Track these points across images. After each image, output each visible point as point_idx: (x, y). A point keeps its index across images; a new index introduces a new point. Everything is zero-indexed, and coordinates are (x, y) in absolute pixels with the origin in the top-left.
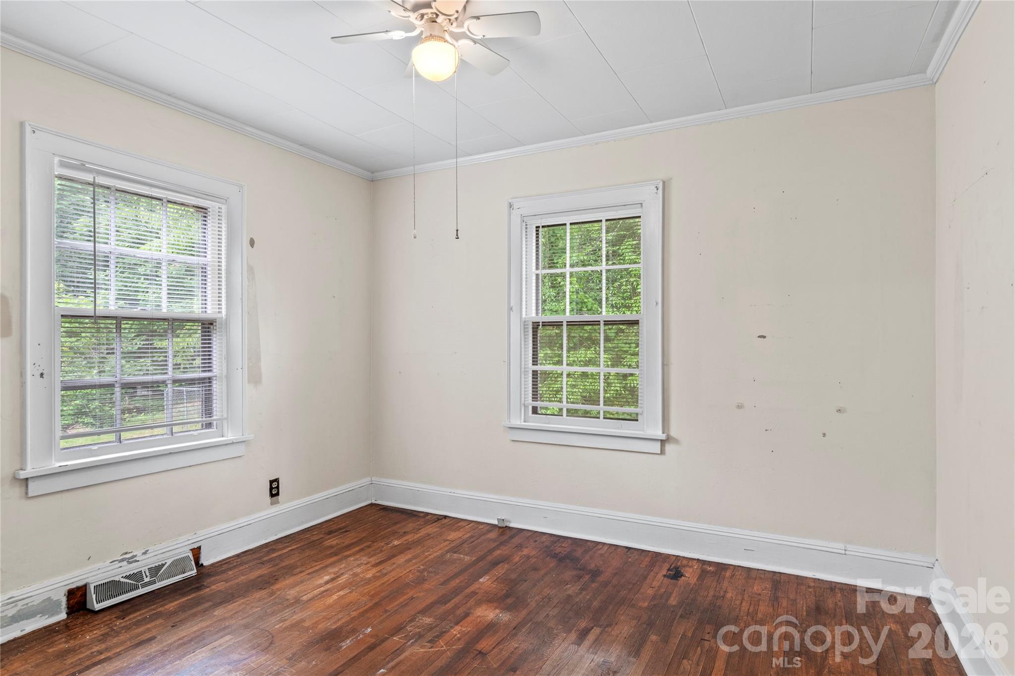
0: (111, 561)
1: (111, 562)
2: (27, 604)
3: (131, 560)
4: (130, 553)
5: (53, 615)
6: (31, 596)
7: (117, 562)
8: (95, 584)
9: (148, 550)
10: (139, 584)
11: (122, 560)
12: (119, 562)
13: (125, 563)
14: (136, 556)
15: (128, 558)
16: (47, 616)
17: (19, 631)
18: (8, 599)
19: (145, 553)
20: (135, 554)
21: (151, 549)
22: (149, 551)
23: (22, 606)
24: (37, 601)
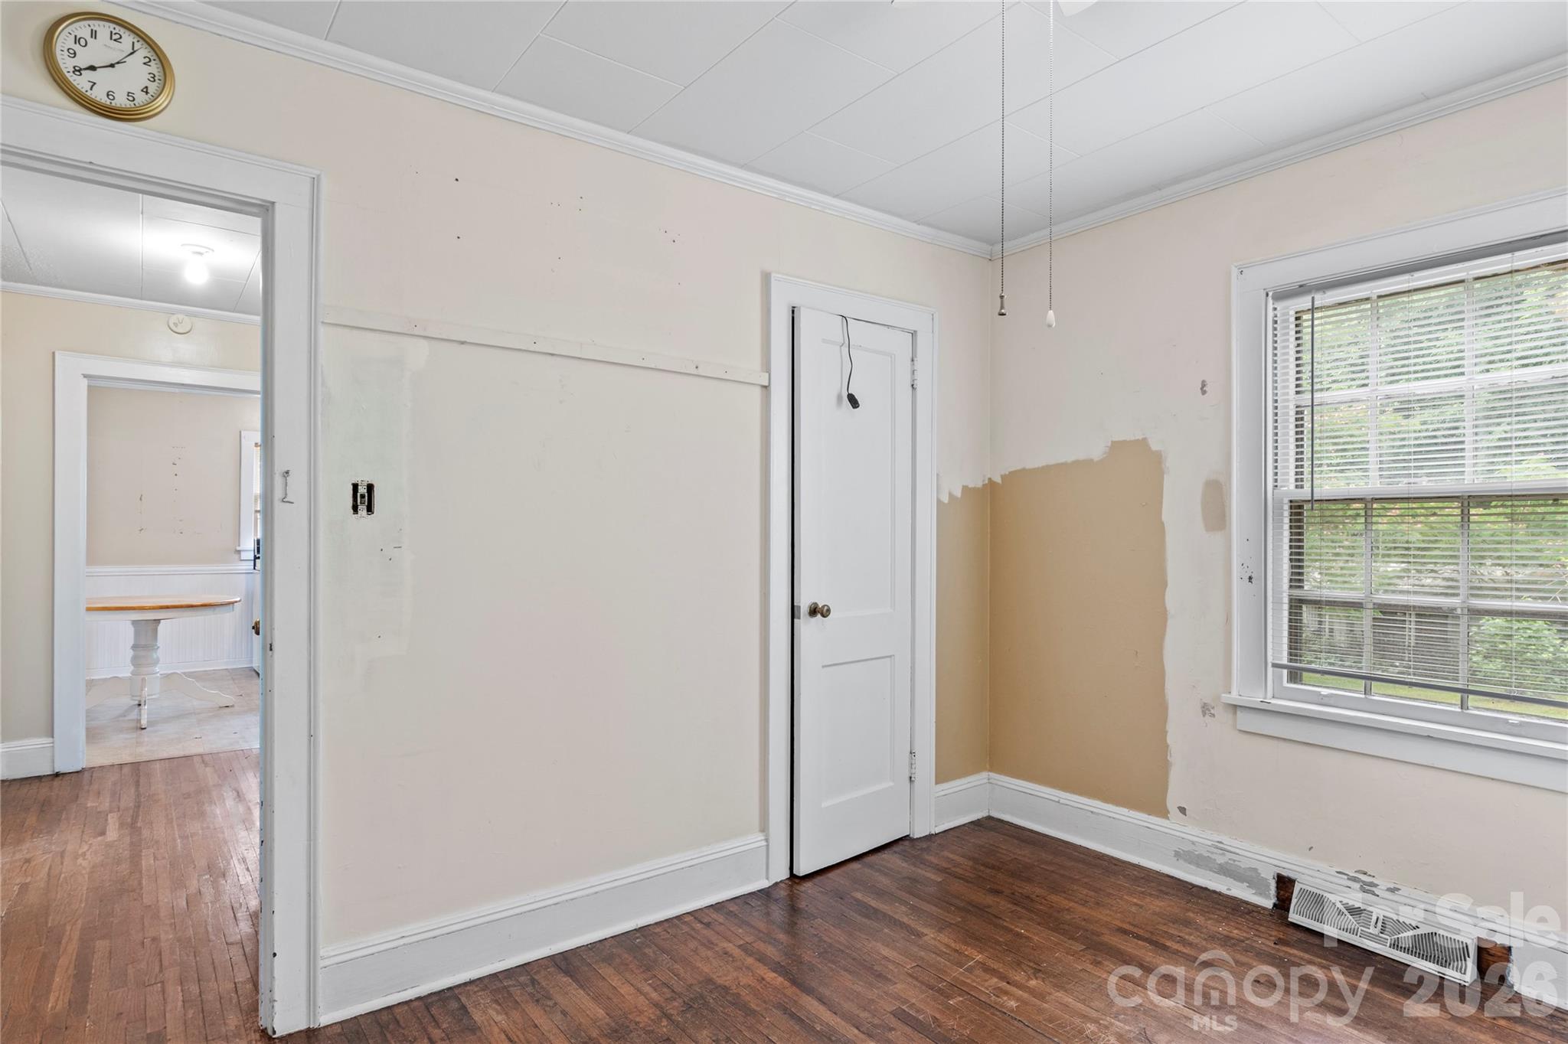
0: (1338, 870)
1: (1338, 872)
2: (1234, 861)
3: (1368, 888)
4: (1370, 875)
5: (1260, 894)
6: (1238, 854)
7: (1346, 877)
8: (1304, 887)
9: (1400, 889)
10: (1360, 928)
11: (1354, 879)
12: (1348, 879)
13: (1357, 886)
14: (1376, 886)
15: (1363, 882)
16: (1254, 892)
17: (1226, 888)
18: (1218, 842)
19: (1393, 890)
20: (1376, 882)
21: (1405, 890)
22: (1400, 892)
23: (1230, 859)
24: (1244, 864)
